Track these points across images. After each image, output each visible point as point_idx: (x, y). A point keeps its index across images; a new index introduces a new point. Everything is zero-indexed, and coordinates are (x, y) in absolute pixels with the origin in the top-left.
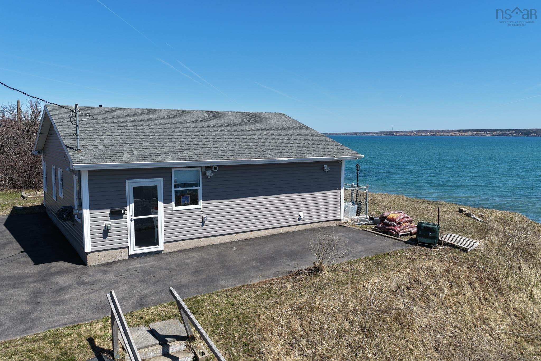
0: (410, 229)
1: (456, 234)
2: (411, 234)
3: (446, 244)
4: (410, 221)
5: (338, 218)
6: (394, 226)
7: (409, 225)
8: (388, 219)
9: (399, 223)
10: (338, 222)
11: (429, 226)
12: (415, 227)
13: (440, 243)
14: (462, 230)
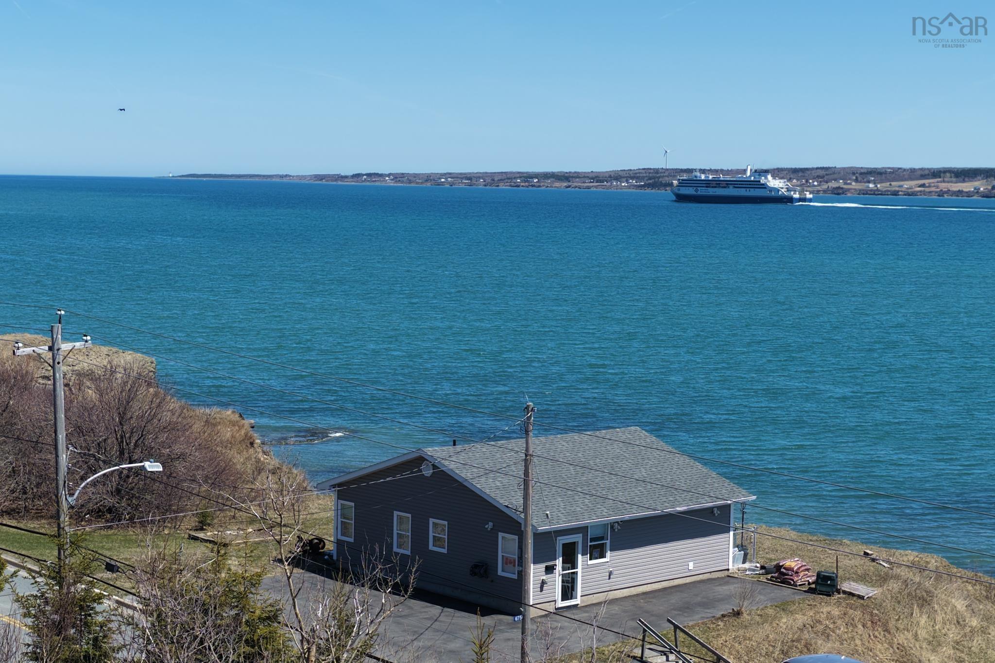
0: (808, 579)
1: (856, 582)
2: (809, 584)
3: (845, 592)
4: (808, 570)
5: (726, 567)
6: (791, 576)
7: (807, 574)
8: (784, 568)
9: (797, 573)
10: (726, 573)
11: (827, 574)
12: (813, 576)
13: (838, 592)
14: (862, 578)
